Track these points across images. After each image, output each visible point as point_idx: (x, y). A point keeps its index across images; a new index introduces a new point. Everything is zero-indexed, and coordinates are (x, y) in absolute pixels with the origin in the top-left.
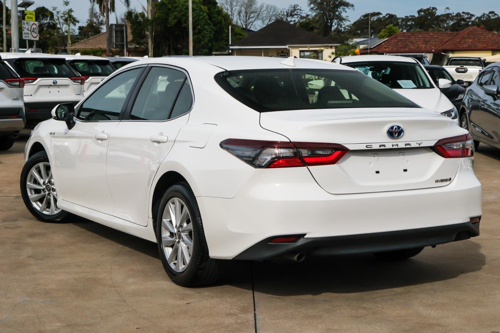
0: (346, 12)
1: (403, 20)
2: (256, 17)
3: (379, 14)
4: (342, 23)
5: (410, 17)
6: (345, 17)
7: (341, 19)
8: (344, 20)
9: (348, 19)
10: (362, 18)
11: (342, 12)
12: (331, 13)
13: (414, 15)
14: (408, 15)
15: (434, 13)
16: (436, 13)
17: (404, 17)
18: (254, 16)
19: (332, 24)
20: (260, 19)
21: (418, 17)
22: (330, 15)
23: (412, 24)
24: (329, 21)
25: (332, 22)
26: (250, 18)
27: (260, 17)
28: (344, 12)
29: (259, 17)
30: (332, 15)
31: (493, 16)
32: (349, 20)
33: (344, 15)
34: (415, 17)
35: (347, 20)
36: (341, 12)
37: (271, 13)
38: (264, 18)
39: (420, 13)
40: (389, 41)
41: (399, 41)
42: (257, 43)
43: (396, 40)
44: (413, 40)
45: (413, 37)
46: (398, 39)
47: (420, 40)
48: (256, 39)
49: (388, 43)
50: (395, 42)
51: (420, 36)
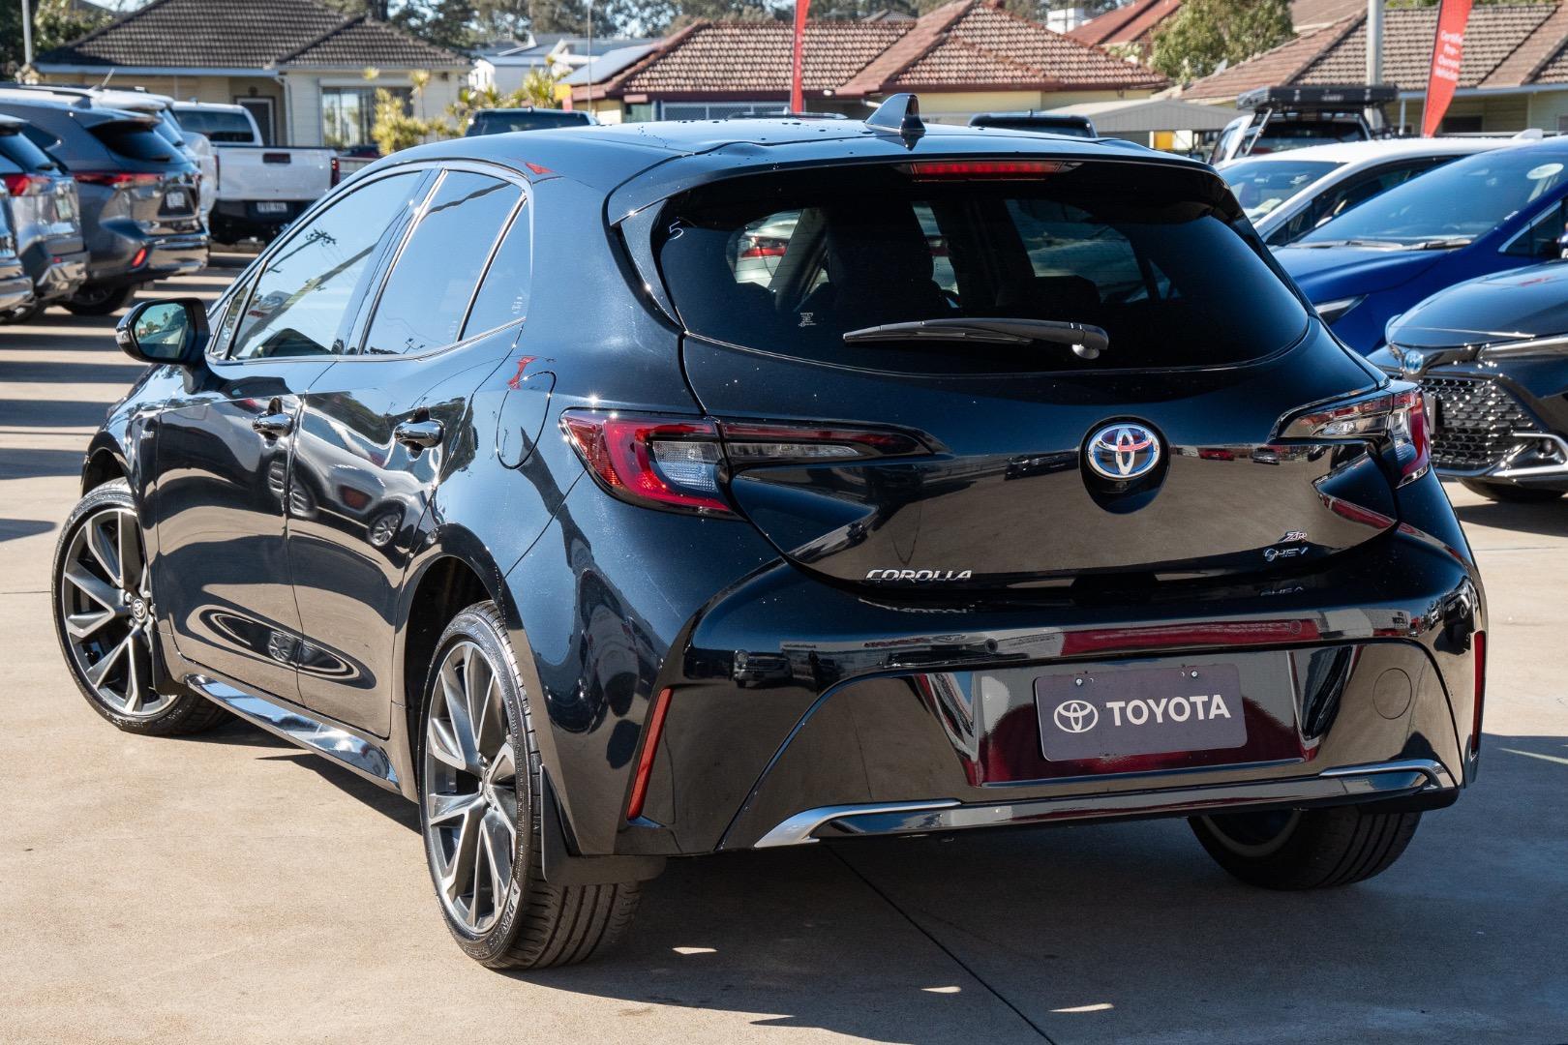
40: (665, 57)
41: (699, 54)
42: (149, 53)
43: (689, 53)
44: (751, 53)
45: (750, 38)
46: (696, 46)
47: (778, 53)
48: (146, 40)
49: (662, 61)
50: (687, 60)
51: (777, 38)
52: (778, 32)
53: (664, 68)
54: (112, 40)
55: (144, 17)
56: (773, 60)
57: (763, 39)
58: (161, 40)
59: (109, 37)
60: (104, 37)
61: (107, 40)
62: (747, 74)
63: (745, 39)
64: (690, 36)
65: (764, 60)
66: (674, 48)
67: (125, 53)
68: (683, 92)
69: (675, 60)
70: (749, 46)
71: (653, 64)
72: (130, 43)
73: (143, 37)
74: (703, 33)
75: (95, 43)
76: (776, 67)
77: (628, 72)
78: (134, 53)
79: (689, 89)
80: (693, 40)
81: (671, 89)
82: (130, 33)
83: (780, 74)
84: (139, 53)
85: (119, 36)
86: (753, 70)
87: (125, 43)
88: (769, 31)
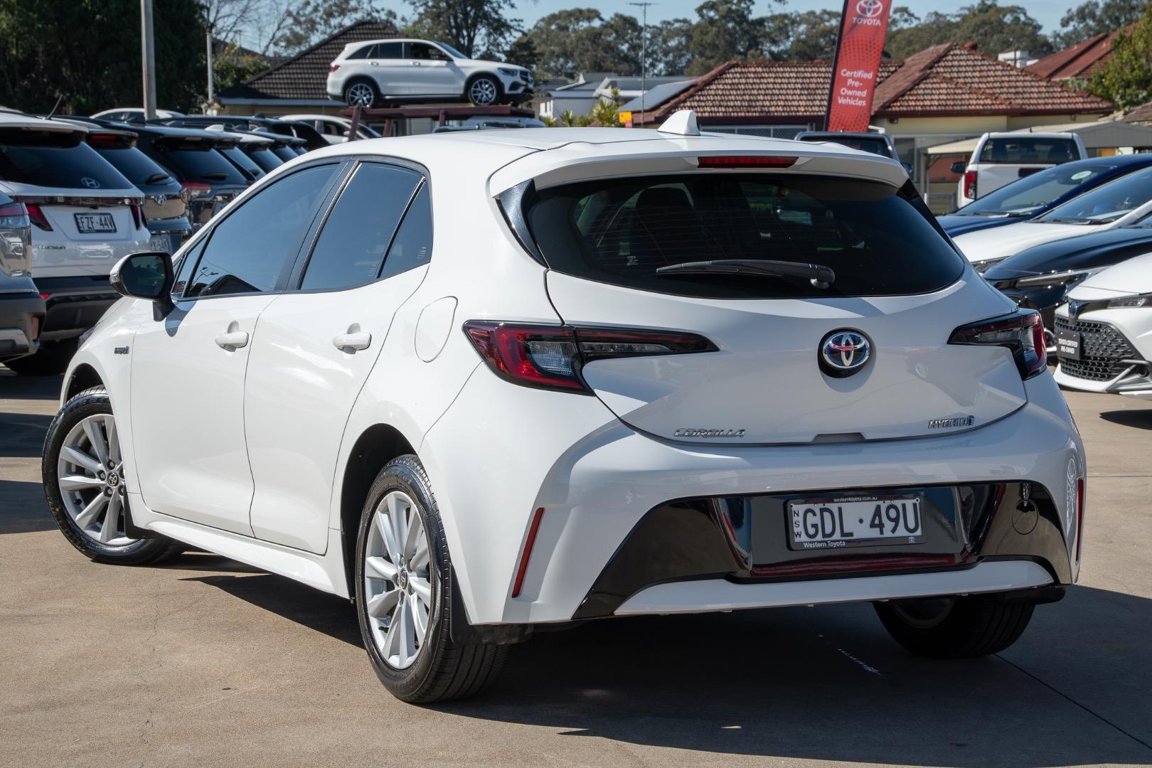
0: (512, 6)
1: (657, 32)
2: (239, 15)
3: (592, 14)
4: (501, 40)
5: (677, 25)
6: (512, 21)
7: (499, 27)
8: (509, 28)
9: (519, 26)
10: (542, 24)
11: (502, 4)
12: (469, 9)
13: (688, 18)
14: (670, 19)
15: (746, 12)
16: (750, 12)
17: (659, 25)
18: (234, 12)
19: (471, 40)
20: (250, 21)
21: (698, 25)
22: (466, 14)
23: (680, 43)
24: (465, 33)
25: (472, 34)
26: (220, 18)
27: (252, 15)
28: (506, 6)
29: (247, 15)
30: (472, 13)
31: (906, 21)
32: (521, 29)
33: (507, 14)
34: (690, 24)
35: (516, 30)
36: (500, 7)
37: (283, 8)
38: (264, 19)
39: (705, 11)
40: (701, 90)
41: (729, 87)
42: (303, 89)
43: (721, 87)
44: (771, 86)
45: (770, 75)
46: (727, 81)
47: (792, 86)
48: (302, 78)
49: (700, 93)
50: (720, 92)
51: (792, 75)
52: (793, 70)
53: (702, 98)
54: (276, 79)
55: (300, 61)
56: (788, 92)
57: (781, 75)
58: (313, 79)
59: (273, 76)
60: (270, 77)
61: (272, 79)
62: (768, 103)
63: (766, 75)
64: (722, 73)
65: (781, 92)
66: (709, 83)
67: (285, 89)
68: (717, 117)
69: (710, 92)
70: (769, 80)
71: (692, 96)
72: (289, 81)
73: (299, 76)
74: (733, 70)
75: (263, 81)
76: (790, 97)
77: (673, 102)
78: (293, 89)
79: (721, 114)
80: (724, 76)
81: (707, 114)
82: (290, 73)
83: (794, 103)
84: (296, 89)
85: (281, 76)
86: (772, 100)
87: (285, 81)
88: (786, 69)
